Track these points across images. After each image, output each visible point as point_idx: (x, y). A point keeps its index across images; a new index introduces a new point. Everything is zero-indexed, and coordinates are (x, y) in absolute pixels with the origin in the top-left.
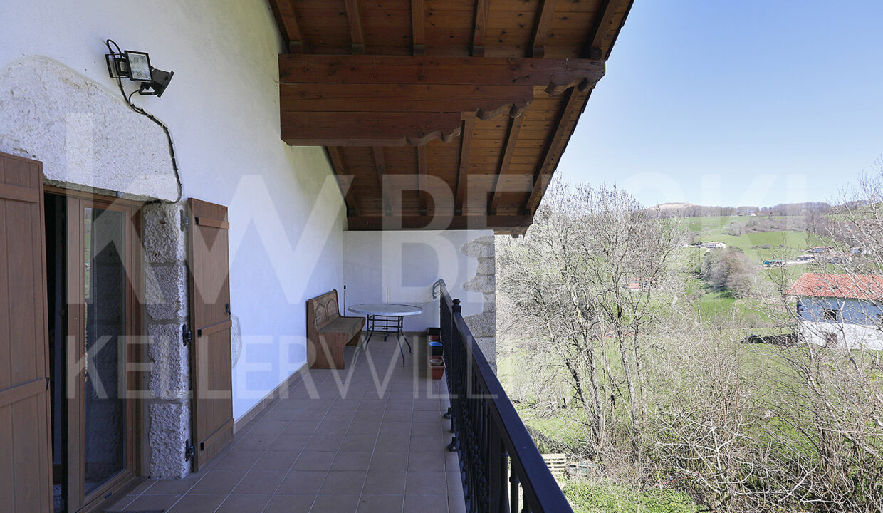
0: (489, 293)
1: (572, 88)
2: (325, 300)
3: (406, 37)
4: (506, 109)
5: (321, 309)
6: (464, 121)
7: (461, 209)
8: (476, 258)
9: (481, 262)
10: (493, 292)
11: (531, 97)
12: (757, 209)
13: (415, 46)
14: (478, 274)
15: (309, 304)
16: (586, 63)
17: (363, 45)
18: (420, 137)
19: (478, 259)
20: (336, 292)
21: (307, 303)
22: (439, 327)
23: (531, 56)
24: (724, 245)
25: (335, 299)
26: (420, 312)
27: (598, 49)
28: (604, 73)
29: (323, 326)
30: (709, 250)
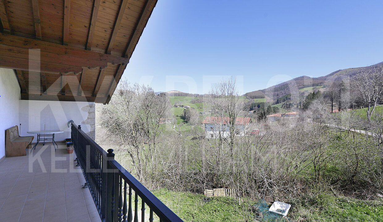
0: (92, 125)
1: (120, 64)
2: (13, 130)
3: (60, 38)
4: (98, 68)
5: (12, 133)
6: (82, 69)
7: (81, 94)
8: (87, 112)
9: (89, 114)
10: (94, 124)
11: (107, 66)
12: (199, 95)
13: (64, 43)
14: (88, 118)
15: (6, 132)
16: (124, 59)
17: (41, 38)
18: (65, 73)
19: (88, 113)
20: (17, 127)
21: (6, 131)
22: (71, 138)
23: (107, 54)
24: (190, 107)
25: (17, 129)
26: (63, 132)
27: (127, 55)
28: (129, 62)
29: (13, 140)
30: (185, 108)
